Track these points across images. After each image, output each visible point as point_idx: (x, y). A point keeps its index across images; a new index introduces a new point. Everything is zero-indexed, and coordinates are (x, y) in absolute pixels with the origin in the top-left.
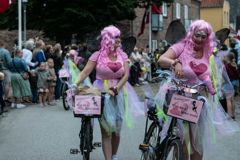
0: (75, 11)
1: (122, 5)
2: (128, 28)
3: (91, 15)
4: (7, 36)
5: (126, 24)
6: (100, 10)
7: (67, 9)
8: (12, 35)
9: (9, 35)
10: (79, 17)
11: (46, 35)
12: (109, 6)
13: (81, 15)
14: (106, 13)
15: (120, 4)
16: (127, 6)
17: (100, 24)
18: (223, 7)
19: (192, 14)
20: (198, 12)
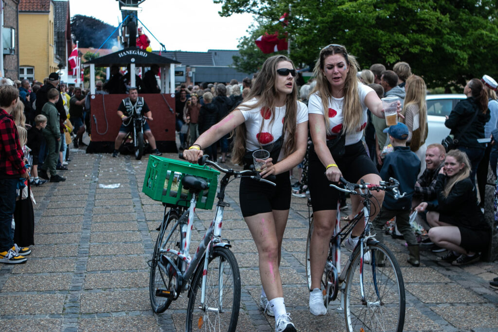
18: (49, 12)
19: (9, 18)
20: (15, 16)
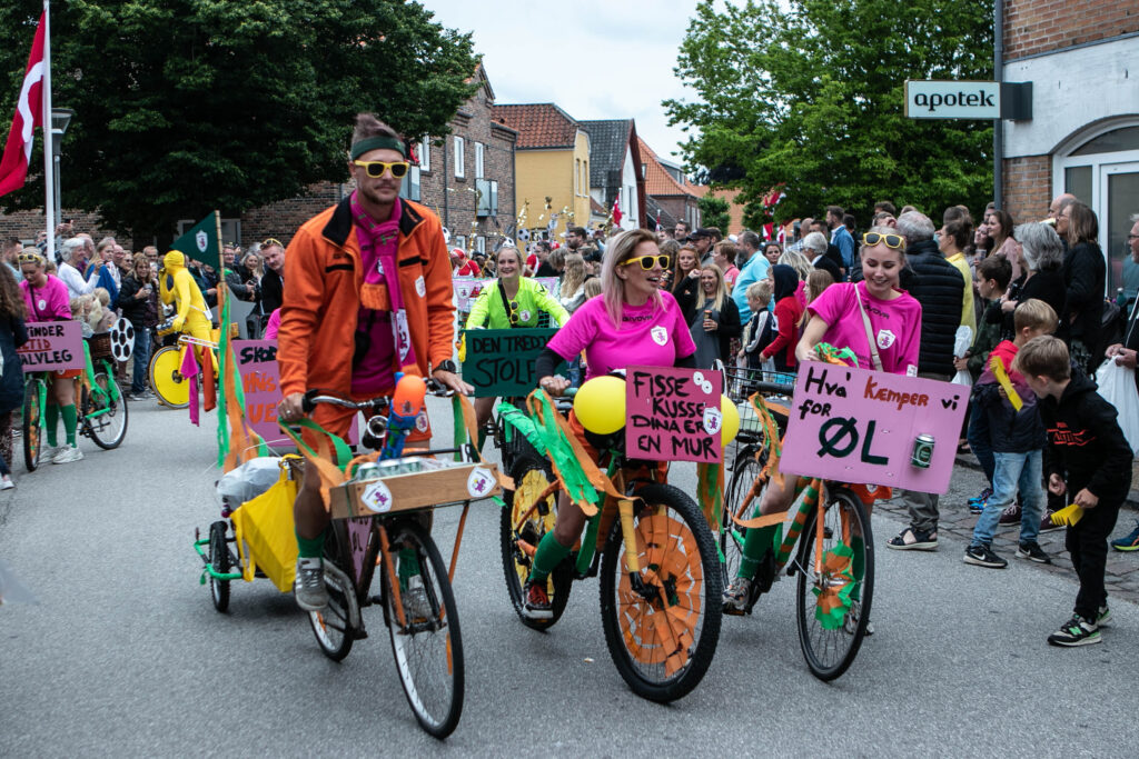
1: (317, 139)
3: (233, 166)
5: (323, 191)
6: (256, 154)
8: (10, 225)
10: (205, 175)
11: (106, 223)
12: (282, 143)
13: (207, 169)
14: (273, 162)
15: (314, 136)
17: (257, 192)
18: (573, 147)
19: (495, 166)
20: (509, 160)
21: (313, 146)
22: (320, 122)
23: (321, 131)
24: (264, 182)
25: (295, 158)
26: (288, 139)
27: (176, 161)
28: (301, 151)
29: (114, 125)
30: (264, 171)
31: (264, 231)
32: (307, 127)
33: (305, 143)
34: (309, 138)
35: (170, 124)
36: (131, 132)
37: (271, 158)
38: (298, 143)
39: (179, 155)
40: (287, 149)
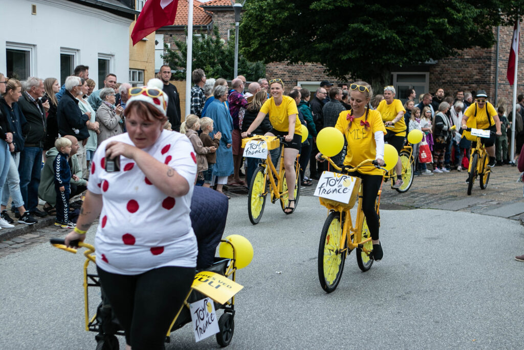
0: (367, 29)
1: (455, 17)
2: (488, 63)
3: (394, 35)
4: (285, 73)
5: (484, 55)
6: (412, 27)
7: (352, 25)
9: (289, 72)
10: (373, 40)
11: (331, 71)
12: (432, 20)
13: (376, 36)
14: (424, 33)
15: (453, 15)
16: (466, 18)
21: (452, 22)
22: (458, 4)
23: (459, 11)
24: (416, 45)
25: (440, 31)
26: (435, 16)
27: (355, 30)
28: (443, 24)
29: (313, 6)
30: (418, 38)
31: (444, 81)
32: (448, 8)
33: (446, 20)
34: (449, 16)
35: (351, 5)
36: (324, 11)
37: (423, 31)
38: (441, 20)
39: (355, 25)
40: (435, 24)
